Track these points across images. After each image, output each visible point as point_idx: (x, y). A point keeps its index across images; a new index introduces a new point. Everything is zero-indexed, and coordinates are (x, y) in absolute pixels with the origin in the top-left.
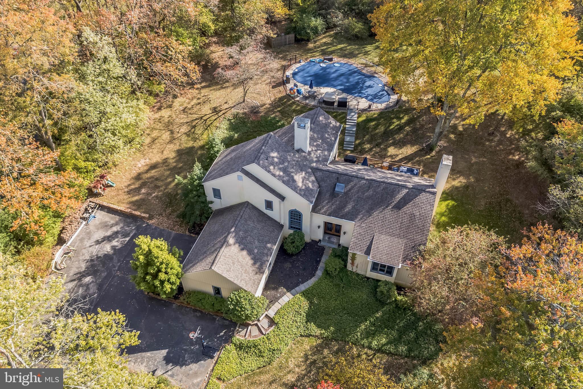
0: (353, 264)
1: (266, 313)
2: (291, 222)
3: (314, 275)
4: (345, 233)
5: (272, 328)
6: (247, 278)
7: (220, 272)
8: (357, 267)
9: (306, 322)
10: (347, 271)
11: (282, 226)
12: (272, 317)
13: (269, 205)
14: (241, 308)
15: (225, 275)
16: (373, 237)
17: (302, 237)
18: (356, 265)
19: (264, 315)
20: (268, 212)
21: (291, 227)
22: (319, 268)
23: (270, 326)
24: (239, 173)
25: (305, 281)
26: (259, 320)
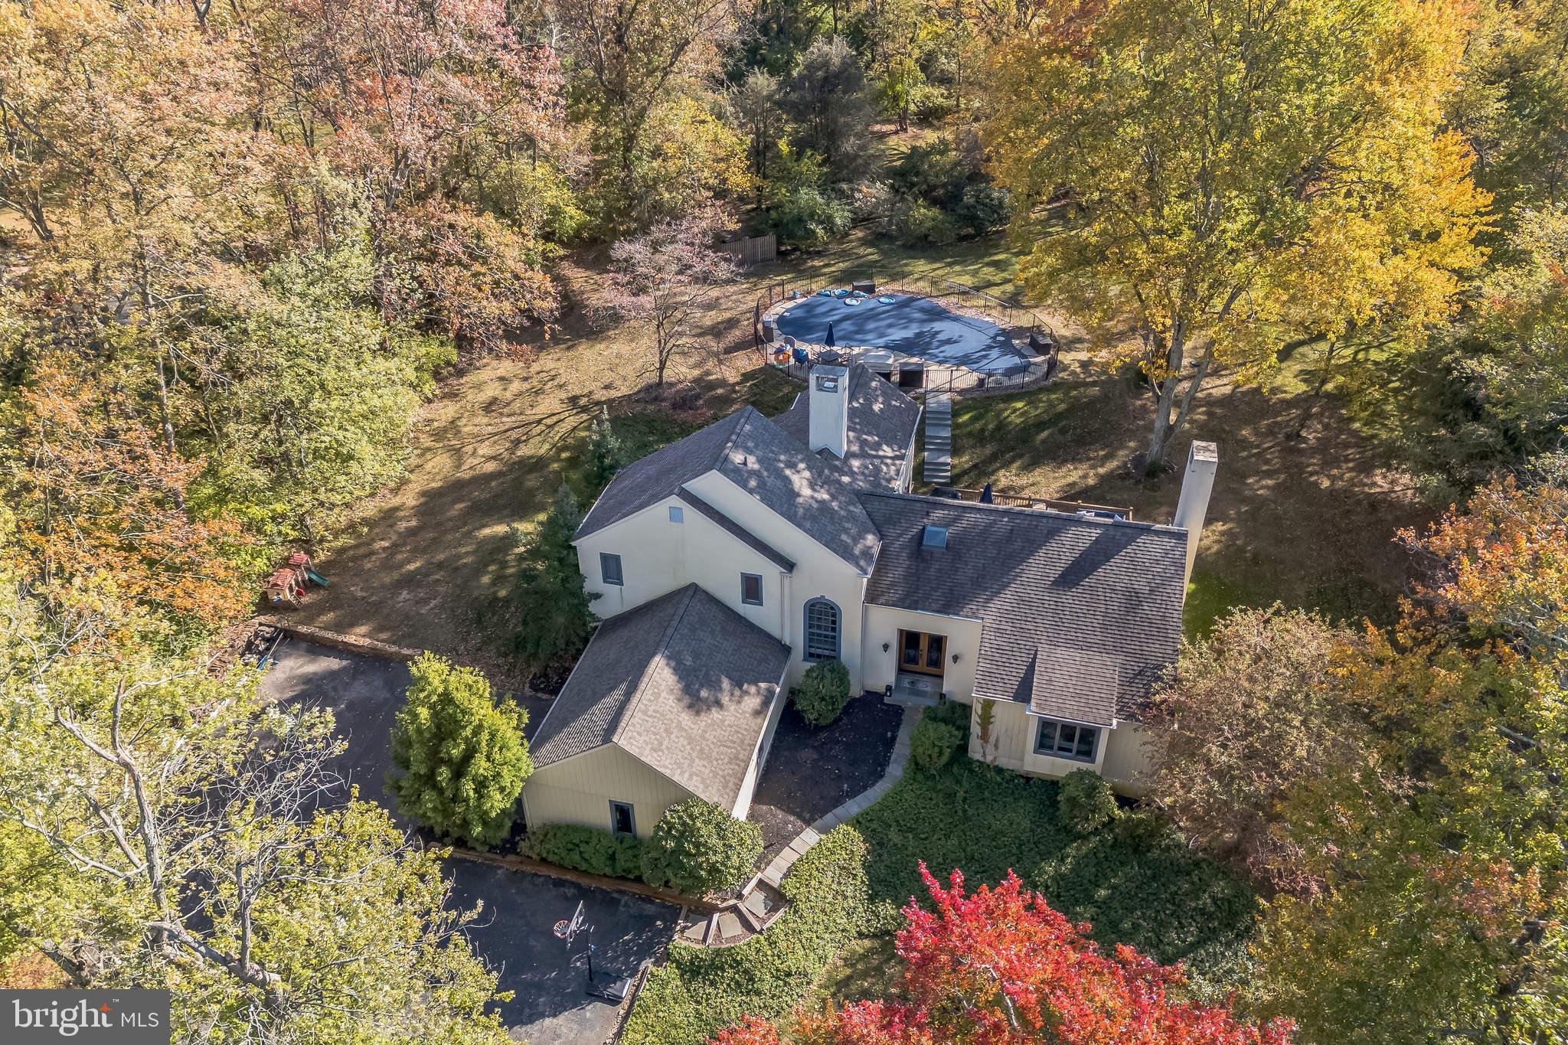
0: (984, 737)
1: (759, 875)
2: (811, 639)
3: (882, 777)
4: (956, 658)
5: (781, 913)
6: (707, 771)
7: (634, 751)
8: (996, 747)
9: (872, 899)
10: (971, 761)
11: (787, 650)
12: (776, 885)
13: (752, 588)
14: (697, 845)
15: (648, 758)
16: (1035, 655)
17: (842, 675)
18: (992, 739)
19: (753, 882)
20: (749, 611)
21: (810, 656)
22: (893, 757)
23: (773, 910)
24: (674, 501)
25: (859, 793)
26: (740, 896)
